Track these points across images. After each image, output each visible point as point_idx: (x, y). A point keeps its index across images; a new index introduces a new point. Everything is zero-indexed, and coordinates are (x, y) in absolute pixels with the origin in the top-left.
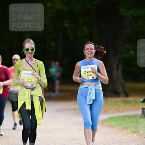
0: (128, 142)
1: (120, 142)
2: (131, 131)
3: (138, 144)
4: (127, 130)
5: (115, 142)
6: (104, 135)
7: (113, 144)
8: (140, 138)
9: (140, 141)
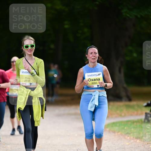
0: (131, 148)
2: (134, 136)
4: (130, 135)
5: (117, 148)
6: (106, 141)
7: (115, 150)
8: (143, 144)
9: (143, 148)
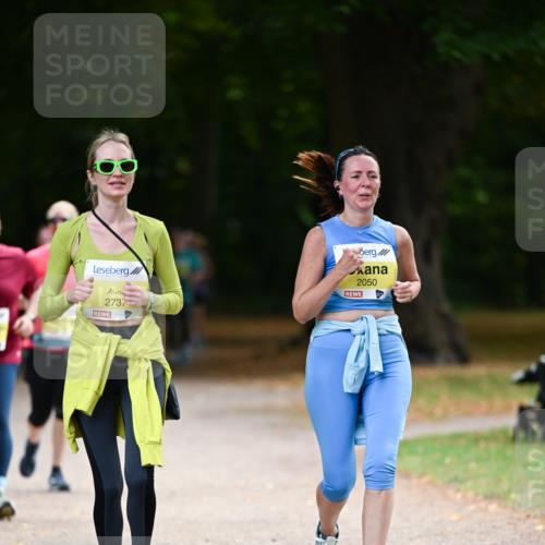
0: (467, 531)
1: (436, 535)
2: (479, 490)
3: (503, 543)
4: (462, 488)
5: (417, 534)
7: (411, 539)
8: (511, 518)
9: (513, 531)
